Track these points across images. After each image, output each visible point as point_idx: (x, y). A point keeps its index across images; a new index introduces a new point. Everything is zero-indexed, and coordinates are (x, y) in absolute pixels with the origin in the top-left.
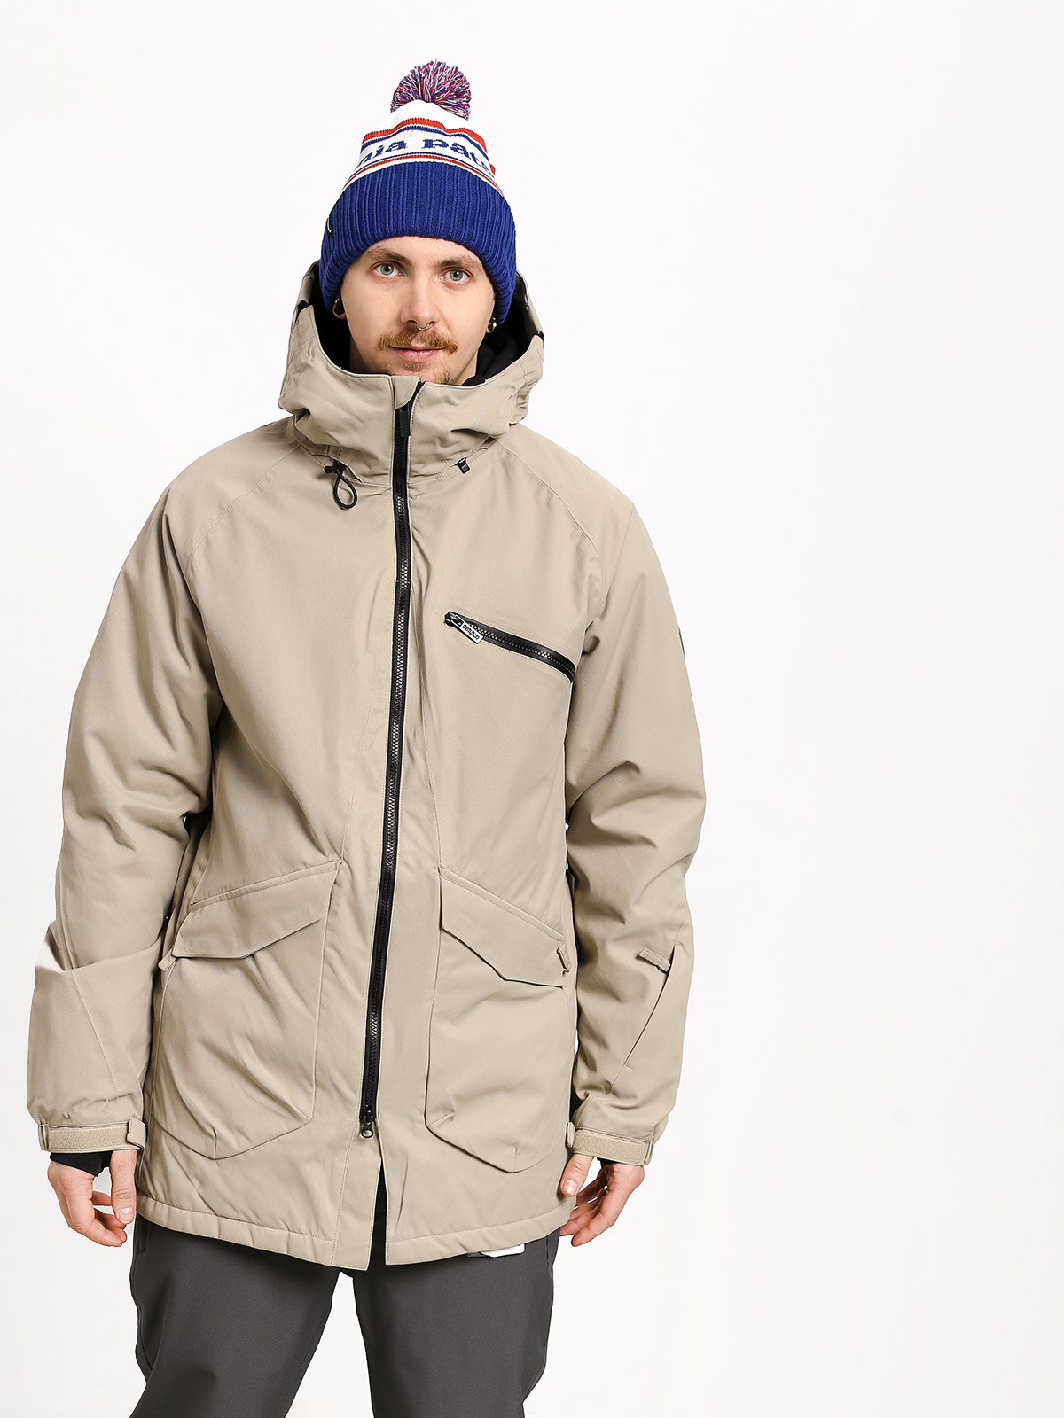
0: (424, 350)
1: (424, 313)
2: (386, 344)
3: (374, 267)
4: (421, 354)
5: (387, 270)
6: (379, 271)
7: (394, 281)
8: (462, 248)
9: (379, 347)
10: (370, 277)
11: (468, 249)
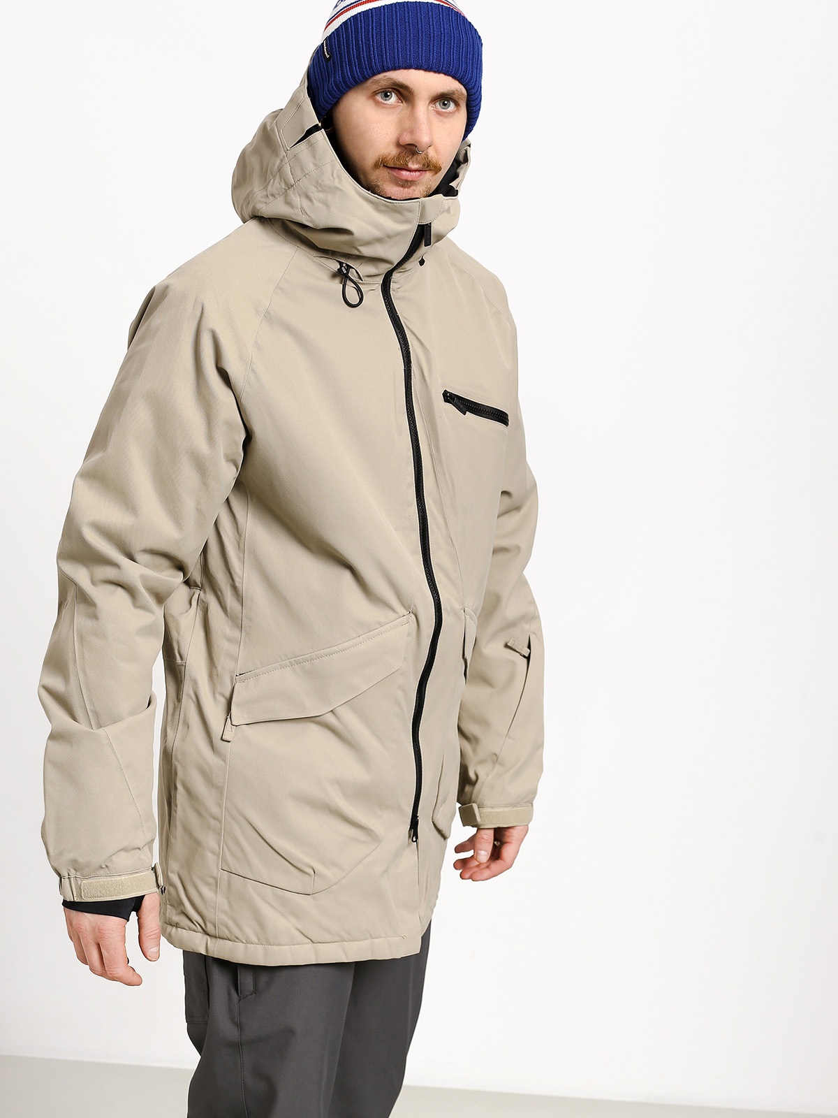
0: (416, 171)
1: (424, 138)
2: (382, 163)
3: (375, 93)
4: (414, 173)
5: (386, 96)
6: (379, 98)
7: (393, 107)
8: (457, 82)
9: (376, 166)
10: (371, 102)
11: (461, 83)
